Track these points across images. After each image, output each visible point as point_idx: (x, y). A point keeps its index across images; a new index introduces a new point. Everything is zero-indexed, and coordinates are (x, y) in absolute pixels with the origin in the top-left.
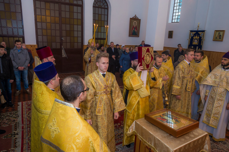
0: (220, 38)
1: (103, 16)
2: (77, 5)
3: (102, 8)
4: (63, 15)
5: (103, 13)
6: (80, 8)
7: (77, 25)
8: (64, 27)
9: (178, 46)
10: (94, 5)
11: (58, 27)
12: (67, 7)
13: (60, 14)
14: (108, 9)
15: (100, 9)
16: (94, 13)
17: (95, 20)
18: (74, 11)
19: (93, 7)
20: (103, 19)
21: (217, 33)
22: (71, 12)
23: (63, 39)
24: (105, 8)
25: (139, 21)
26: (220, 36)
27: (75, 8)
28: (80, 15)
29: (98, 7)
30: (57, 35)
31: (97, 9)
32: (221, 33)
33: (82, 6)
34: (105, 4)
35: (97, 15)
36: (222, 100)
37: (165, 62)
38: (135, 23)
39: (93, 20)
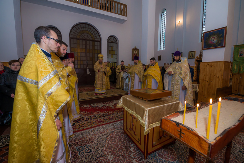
0: (193, 56)
1: (114, 48)
2: (97, 41)
3: (113, 43)
4: (88, 47)
5: (114, 46)
6: (99, 43)
7: (97, 53)
8: (88, 55)
9: (164, 65)
10: (108, 41)
11: (84, 55)
12: (91, 42)
13: (86, 47)
14: (117, 43)
15: (112, 44)
16: (108, 46)
17: (109, 50)
18: (95, 45)
19: (107, 42)
20: (114, 50)
21: (191, 53)
22: (93, 46)
23: (88, 62)
24: (115, 43)
25: (138, 50)
26: (193, 55)
27: (96, 43)
28: (99, 47)
29: (111, 42)
30: (84, 60)
31: (110, 43)
32: (193, 53)
33: (100, 42)
34: (115, 40)
35: (110, 47)
36: (178, 84)
37: (153, 66)
38: (135, 52)
39: (107, 50)
